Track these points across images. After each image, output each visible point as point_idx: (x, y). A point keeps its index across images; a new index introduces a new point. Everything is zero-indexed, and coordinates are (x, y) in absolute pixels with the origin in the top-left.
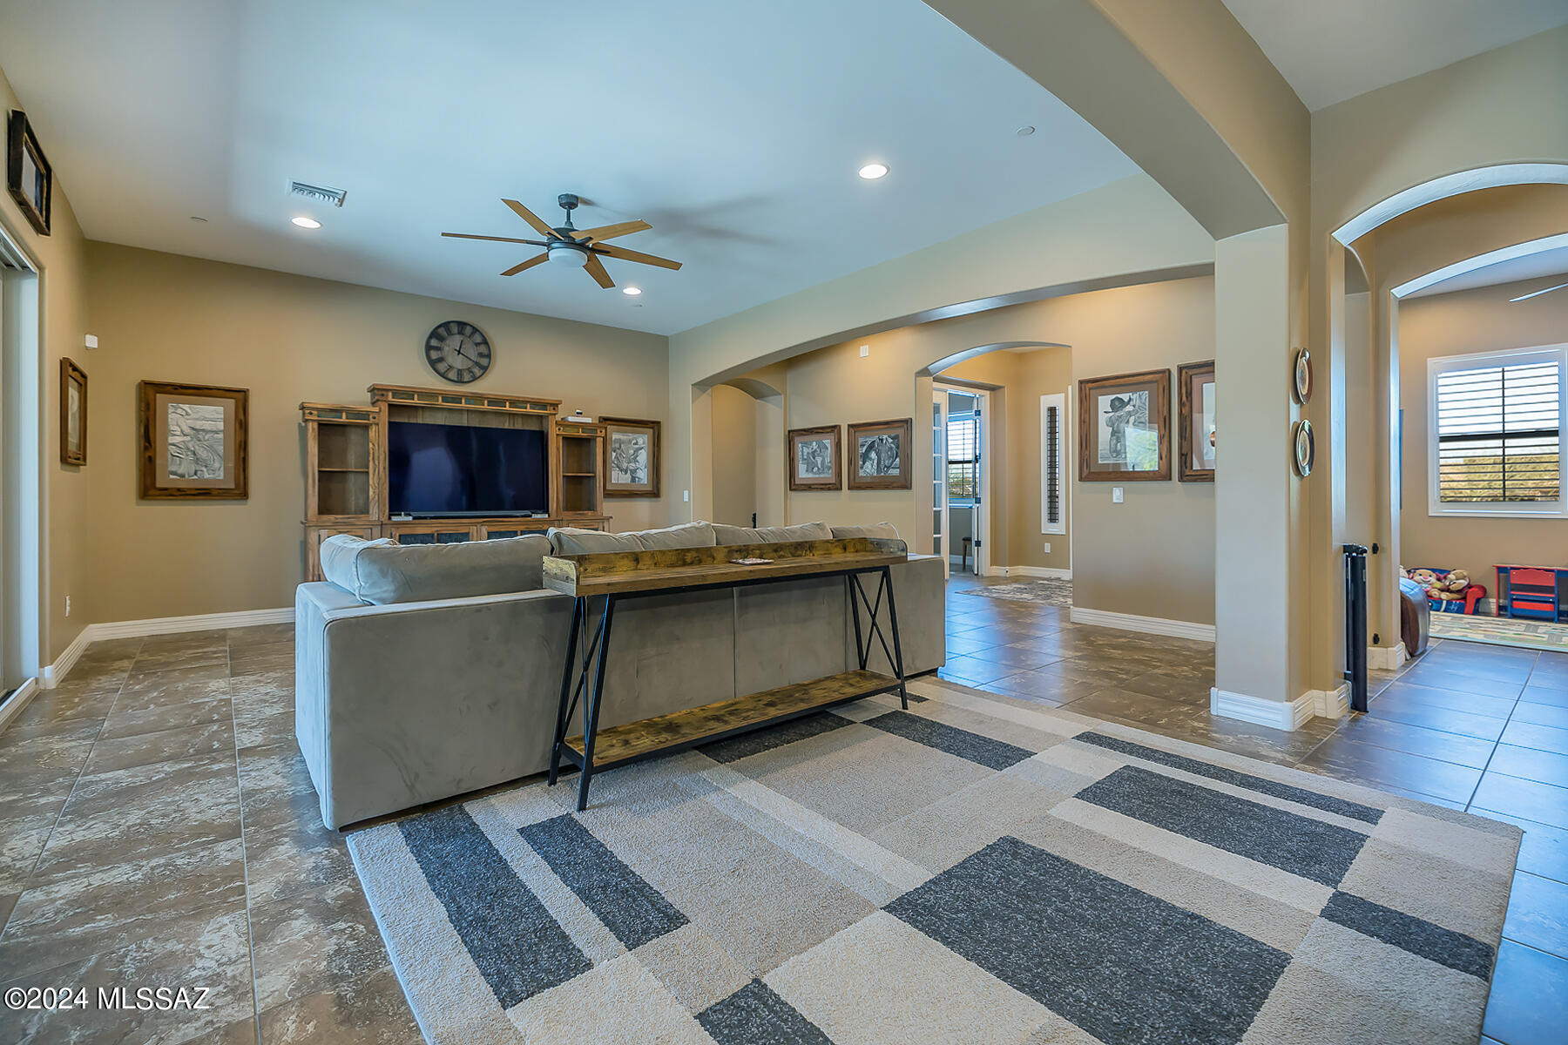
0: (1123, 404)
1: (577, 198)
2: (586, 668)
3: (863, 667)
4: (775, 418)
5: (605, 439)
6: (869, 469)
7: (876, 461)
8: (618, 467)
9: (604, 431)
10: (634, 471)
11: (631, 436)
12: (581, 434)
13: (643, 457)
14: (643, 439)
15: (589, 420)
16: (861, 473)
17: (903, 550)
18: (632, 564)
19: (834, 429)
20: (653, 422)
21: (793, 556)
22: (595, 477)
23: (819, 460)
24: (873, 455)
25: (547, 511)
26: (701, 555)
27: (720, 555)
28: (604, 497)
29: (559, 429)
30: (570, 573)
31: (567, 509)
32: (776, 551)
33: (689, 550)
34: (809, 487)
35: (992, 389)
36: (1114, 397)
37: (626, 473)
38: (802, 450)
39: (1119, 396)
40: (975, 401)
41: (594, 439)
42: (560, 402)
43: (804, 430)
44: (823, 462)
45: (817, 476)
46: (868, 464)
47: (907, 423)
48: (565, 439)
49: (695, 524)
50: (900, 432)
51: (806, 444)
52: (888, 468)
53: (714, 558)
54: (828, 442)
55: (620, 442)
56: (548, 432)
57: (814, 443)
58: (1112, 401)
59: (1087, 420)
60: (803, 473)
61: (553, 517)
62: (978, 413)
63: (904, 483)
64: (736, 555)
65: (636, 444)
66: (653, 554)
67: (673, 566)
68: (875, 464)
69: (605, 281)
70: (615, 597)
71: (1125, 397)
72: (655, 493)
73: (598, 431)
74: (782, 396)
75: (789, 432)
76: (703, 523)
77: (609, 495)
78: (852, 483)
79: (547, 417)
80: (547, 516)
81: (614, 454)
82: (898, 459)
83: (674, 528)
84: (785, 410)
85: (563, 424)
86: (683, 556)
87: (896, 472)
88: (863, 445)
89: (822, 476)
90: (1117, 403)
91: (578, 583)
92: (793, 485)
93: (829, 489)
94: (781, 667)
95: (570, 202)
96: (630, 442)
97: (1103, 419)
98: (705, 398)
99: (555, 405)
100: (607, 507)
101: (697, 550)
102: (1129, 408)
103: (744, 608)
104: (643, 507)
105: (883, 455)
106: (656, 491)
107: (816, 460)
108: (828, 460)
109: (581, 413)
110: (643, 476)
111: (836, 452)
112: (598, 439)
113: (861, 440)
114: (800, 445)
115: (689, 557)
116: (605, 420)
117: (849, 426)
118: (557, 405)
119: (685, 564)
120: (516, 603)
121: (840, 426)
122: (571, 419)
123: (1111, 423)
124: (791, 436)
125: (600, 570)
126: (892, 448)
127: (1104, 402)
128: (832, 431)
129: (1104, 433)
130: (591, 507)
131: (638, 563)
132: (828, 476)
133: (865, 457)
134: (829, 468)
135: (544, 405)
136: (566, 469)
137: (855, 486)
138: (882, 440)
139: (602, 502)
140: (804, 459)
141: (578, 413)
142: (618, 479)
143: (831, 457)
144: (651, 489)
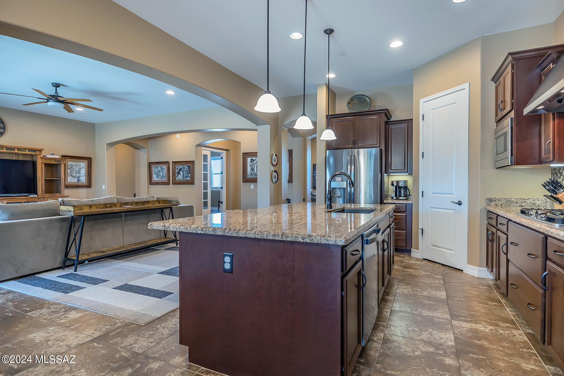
0: (254, 161)
1: (60, 84)
2: (75, 236)
3: (165, 236)
4: (143, 158)
5: (65, 164)
6: (180, 177)
7: (182, 175)
8: (71, 175)
9: (65, 161)
10: (79, 177)
11: (77, 163)
12: (53, 162)
13: (83, 172)
14: (83, 165)
15: (58, 157)
16: (177, 179)
17: (177, 203)
18: (89, 208)
19: (167, 163)
20: (88, 158)
21: (142, 205)
22: (61, 179)
23: (161, 174)
24: (181, 172)
25: (36, 193)
26: (112, 205)
27: (118, 205)
28: (65, 188)
29: (43, 160)
30: (71, 210)
31: (46, 193)
32: (136, 204)
33: (108, 204)
34: (157, 184)
35: (227, 150)
36: (251, 158)
37: (75, 178)
38: (154, 169)
39: (253, 158)
40: (221, 154)
41: (60, 164)
42: (43, 149)
43: (156, 163)
44: (163, 175)
45: (161, 179)
46: (179, 175)
47: (193, 162)
48: (46, 164)
49: (110, 196)
50: (191, 165)
51: (156, 167)
52: (186, 177)
53: (116, 206)
54: (165, 167)
55: (72, 166)
56: (36, 162)
57: (159, 167)
58: (251, 159)
59: (245, 164)
60: (155, 178)
61: (40, 196)
62: (222, 158)
63: (192, 182)
64: (123, 205)
65: (80, 166)
66: (96, 205)
67: (102, 208)
68: (182, 176)
69: (70, 111)
70: (85, 216)
71: (254, 158)
72: (89, 186)
73: (62, 161)
74: (147, 149)
75: (149, 163)
76: (112, 196)
77: (67, 187)
78: (174, 182)
79: (36, 155)
80: (37, 196)
81: (69, 170)
82: (190, 174)
83: (102, 198)
84: (148, 154)
85: (44, 158)
86: (105, 205)
87: (189, 179)
88: (177, 169)
89: (162, 179)
90: (252, 160)
91: (74, 212)
92: (151, 182)
93: (165, 184)
94: (138, 237)
95: (57, 86)
96: (77, 165)
97: (249, 164)
98: (112, 149)
99: (40, 151)
100: (66, 192)
101: (110, 204)
102: (255, 162)
103: (126, 220)
104: (83, 191)
105: (185, 173)
106: (89, 185)
107: (159, 174)
108: (164, 174)
109: (54, 154)
110: (83, 179)
111: (168, 171)
112: (62, 165)
113: (177, 167)
114: (154, 168)
115: (108, 206)
116: (64, 157)
117: (172, 162)
118: (41, 151)
119: (106, 208)
120: (51, 220)
121: (169, 162)
122: (48, 156)
123: (250, 166)
124: (150, 165)
125: (79, 209)
126: (188, 170)
127: (249, 159)
128: (166, 163)
129: (249, 169)
130: (58, 191)
131: (91, 207)
132: (165, 180)
133: (179, 173)
134: (165, 177)
135: (35, 151)
136: (46, 177)
137: (175, 183)
138: (184, 167)
139: (64, 190)
140: (155, 173)
141: (52, 154)
142: (71, 180)
143: (166, 173)
144: (87, 184)
